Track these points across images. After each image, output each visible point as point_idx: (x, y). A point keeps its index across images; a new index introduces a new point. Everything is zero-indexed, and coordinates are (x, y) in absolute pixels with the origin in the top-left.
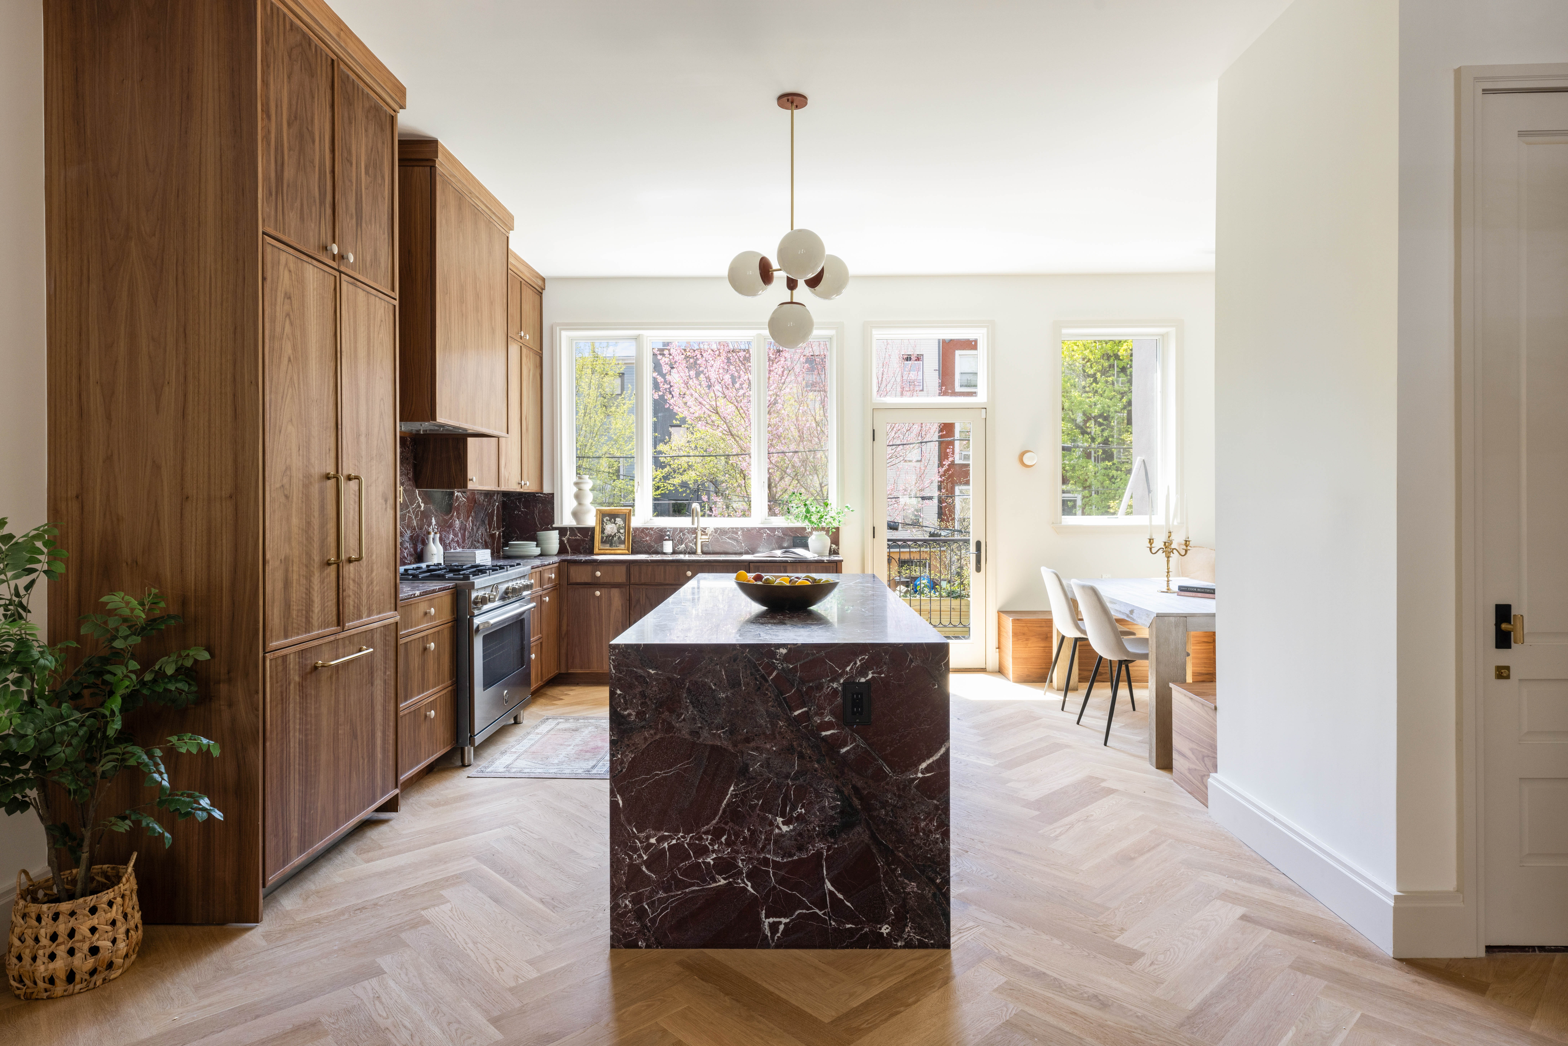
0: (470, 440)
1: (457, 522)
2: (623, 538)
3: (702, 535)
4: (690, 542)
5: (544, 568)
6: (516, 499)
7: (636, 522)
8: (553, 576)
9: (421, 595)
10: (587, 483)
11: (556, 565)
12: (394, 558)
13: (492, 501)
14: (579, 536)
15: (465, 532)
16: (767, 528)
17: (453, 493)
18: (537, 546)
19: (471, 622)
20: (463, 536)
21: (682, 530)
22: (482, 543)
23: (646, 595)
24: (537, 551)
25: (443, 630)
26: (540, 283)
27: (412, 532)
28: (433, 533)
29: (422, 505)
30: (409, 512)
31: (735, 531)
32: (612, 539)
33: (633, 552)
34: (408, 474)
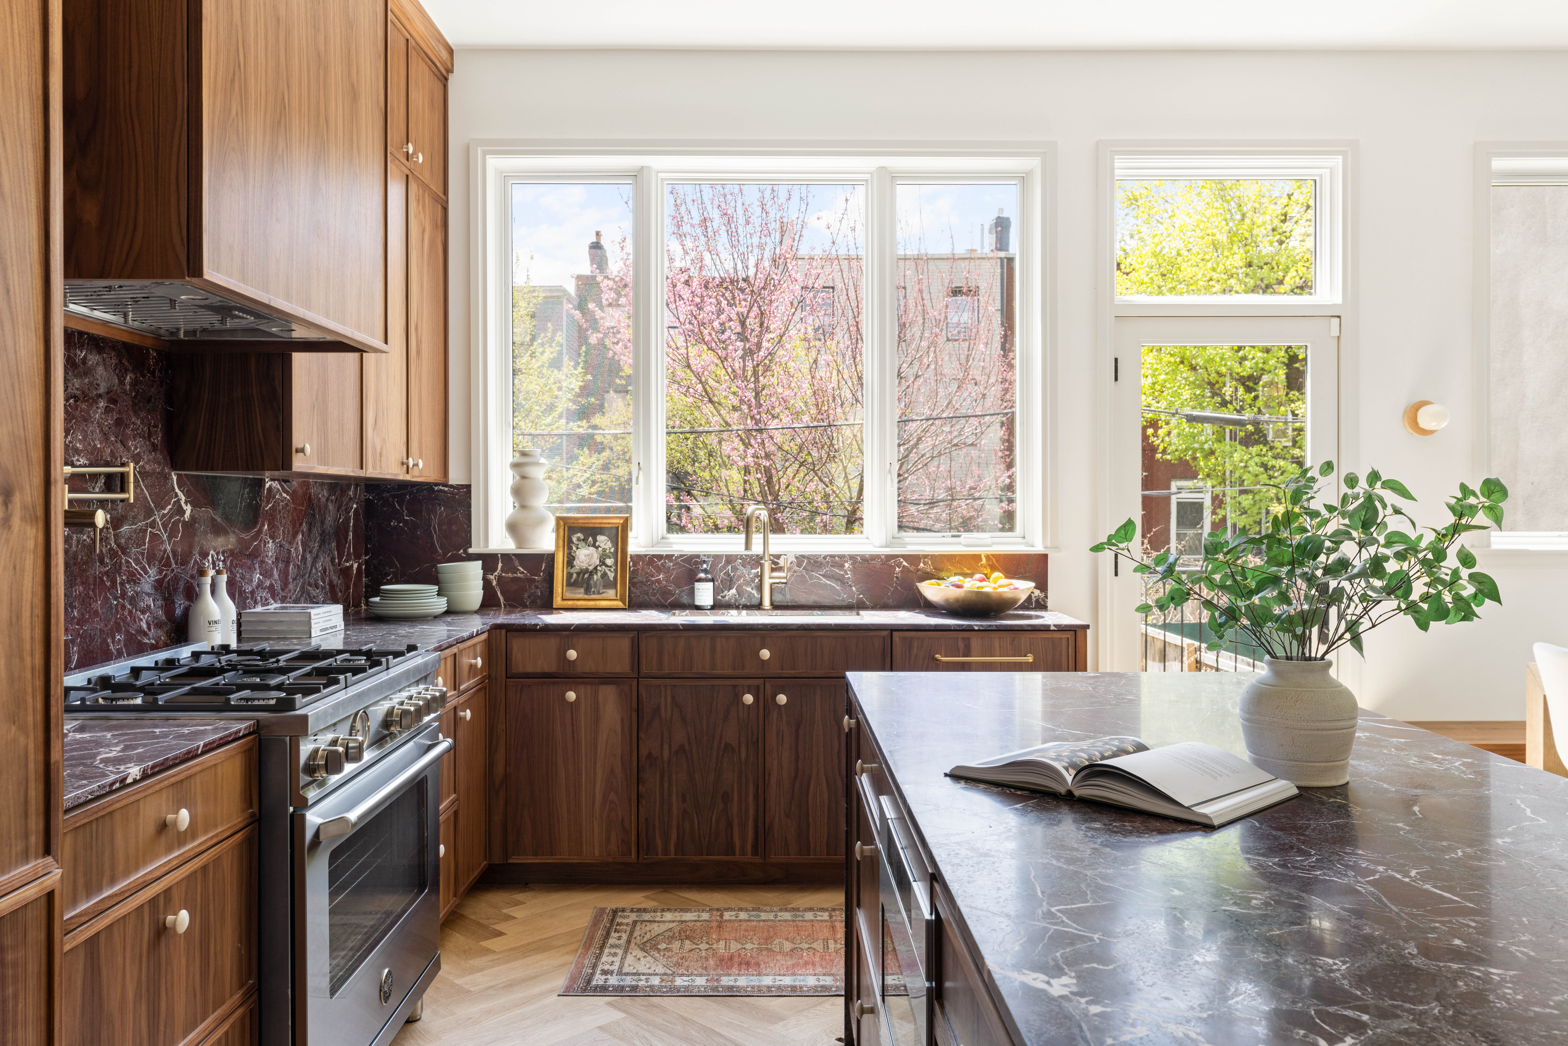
0: (299, 359)
1: (270, 545)
2: (611, 576)
3: (773, 570)
4: (748, 583)
5: (461, 646)
6: (393, 497)
7: (637, 545)
8: (479, 661)
9: (145, 776)
10: (538, 464)
11: (484, 636)
12: (39, 683)
13: (345, 500)
14: (522, 572)
15: (287, 566)
16: (903, 556)
17: (261, 483)
18: (439, 594)
19: (298, 821)
20: (284, 574)
21: (730, 559)
22: (323, 588)
23: (673, 698)
24: (440, 604)
25: (217, 861)
26: (444, 55)
27: (160, 572)
28: (211, 573)
29: (188, 509)
30: (153, 525)
31: (837, 560)
32: (589, 578)
33: (634, 605)
34: (150, 435)
